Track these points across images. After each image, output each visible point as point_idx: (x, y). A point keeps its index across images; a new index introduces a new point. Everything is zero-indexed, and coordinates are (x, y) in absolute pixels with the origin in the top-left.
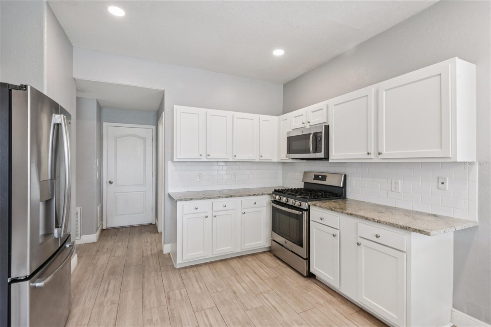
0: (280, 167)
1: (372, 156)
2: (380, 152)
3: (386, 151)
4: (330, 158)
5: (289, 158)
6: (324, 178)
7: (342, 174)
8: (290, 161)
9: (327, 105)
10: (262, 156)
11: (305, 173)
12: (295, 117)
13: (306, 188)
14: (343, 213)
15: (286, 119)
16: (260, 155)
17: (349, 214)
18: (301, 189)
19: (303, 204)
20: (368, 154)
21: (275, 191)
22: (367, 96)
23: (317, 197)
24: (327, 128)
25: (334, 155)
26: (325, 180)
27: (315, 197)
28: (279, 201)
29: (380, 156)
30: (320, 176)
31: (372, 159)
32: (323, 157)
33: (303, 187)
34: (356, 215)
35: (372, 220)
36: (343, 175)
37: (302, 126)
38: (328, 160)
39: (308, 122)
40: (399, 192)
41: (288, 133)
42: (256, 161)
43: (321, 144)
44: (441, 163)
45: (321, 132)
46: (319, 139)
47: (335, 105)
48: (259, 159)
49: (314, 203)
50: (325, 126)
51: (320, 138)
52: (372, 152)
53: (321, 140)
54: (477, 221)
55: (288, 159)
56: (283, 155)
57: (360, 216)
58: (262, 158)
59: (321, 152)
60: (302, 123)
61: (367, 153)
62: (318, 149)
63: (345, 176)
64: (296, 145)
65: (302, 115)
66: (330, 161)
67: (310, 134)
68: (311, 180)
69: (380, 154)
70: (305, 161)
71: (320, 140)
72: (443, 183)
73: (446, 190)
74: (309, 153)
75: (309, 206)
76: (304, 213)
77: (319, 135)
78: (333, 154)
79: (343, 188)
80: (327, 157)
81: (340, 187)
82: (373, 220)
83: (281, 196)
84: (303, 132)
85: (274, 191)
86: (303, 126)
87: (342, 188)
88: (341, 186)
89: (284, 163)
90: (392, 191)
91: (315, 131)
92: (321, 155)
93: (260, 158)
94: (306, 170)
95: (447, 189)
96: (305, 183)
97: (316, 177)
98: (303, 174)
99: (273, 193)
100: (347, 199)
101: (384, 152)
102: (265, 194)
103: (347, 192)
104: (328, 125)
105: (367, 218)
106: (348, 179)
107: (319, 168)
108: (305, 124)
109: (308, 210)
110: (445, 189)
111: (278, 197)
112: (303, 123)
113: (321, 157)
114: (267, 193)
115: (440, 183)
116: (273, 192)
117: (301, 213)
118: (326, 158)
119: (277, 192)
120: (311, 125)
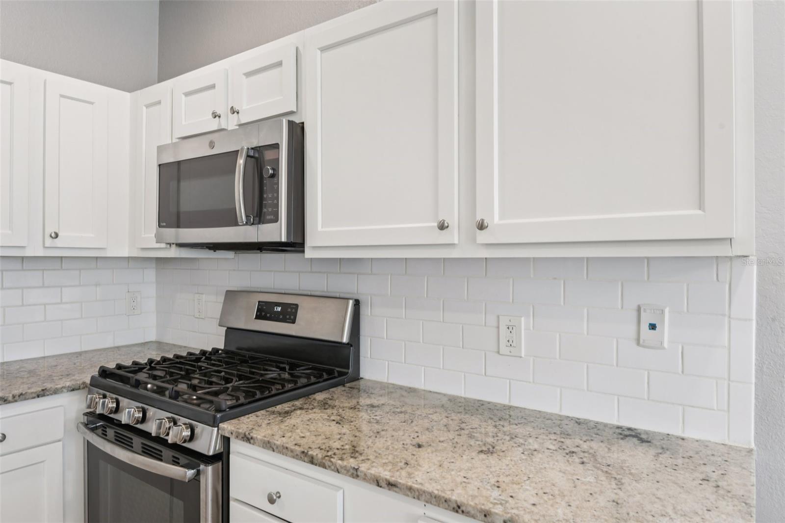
0: (151, 274)
1: (453, 236)
2: (483, 220)
3: (501, 218)
4: (309, 242)
5: (170, 244)
6: (289, 313)
7: (348, 299)
8: (174, 252)
9: (297, 49)
10: (57, 236)
11: (231, 295)
12: (187, 94)
13: (233, 348)
14: (358, 476)
15: (159, 103)
16: (50, 230)
17: (383, 484)
18: (215, 351)
19: (202, 432)
20: (442, 227)
21: (104, 373)
22: (435, 12)
23: (262, 393)
24: (297, 132)
25: (323, 232)
26: (293, 322)
27: (254, 394)
28: (112, 416)
29: (483, 237)
30: (278, 304)
31: (451, 245)
32: (284, 239)
33: (221, 346)
34: (410, 489)
35: (478, 514)
36: (351, 302)
37: (214, 125)
38: (303, 252)
39: (233, 111)
40: (521, 357)
41: (160, 149)
42: (28, 253)
43: (277, 191)
44: (646, 261)
45: (276, 146)
46: (271, 172)
47: (323, 49)
48: (45, 247)
49: (245, 423)
50: (291, 124)
51: (273, 169)
52: (453, 221)
53: (275, 175)
54: (753, 446)
55: (163, 245)
56: (149, 234)
57: (431, 494)
58: (58, 242)
59: (276, 220)
60: (211, 117)
61: (436, 224)
62: (265, 210)
63: (357, 303)
65: (213, 87)
66: (309, 254)
67: (236, 152)
68: (248, 320)
69: (481, 226)
70: (230, 255)
71: (273, 176)
72: (653, 327)
73: (664, 348)
74: (234, 223)
75: (226, 441)
76: (205, 472)
77: (269, 155)
78: (320, 228)
79: (351, 346)
80: (299, 241)
81: (340, 343)
82: (485, 516)
83: (120, 398)
84: (212, 145)
85: (96, 373)
86: (215, 128)
87: (349, 345)
88: (345, 340)
89: (161, 262)
90: (498, 352)
91: (255, 143)
92: (278, 231)
93: (49, 242)
94: (234, 285)
95: (666, 345)
96: (230, 331)
97: (264, 312)
98: (222, 299)
99: (94, 383)
100: (362, 382)
101: (496, 220)
102: (56, 392)
103: (361, 358)
104: (303, 123)
105: (459, 507)
106: (366, 312)
108: (223, 120)
109: (222, 458)
110: (661, 347)
111: (108, 401)
112: (215, 116)
113: (277, 240)
114: (68, 384)
115: (645, 327)
116: (93, 378)
117: (190, 473)
118: (296, 244)
119: (110, 377)
120: (243, 121)
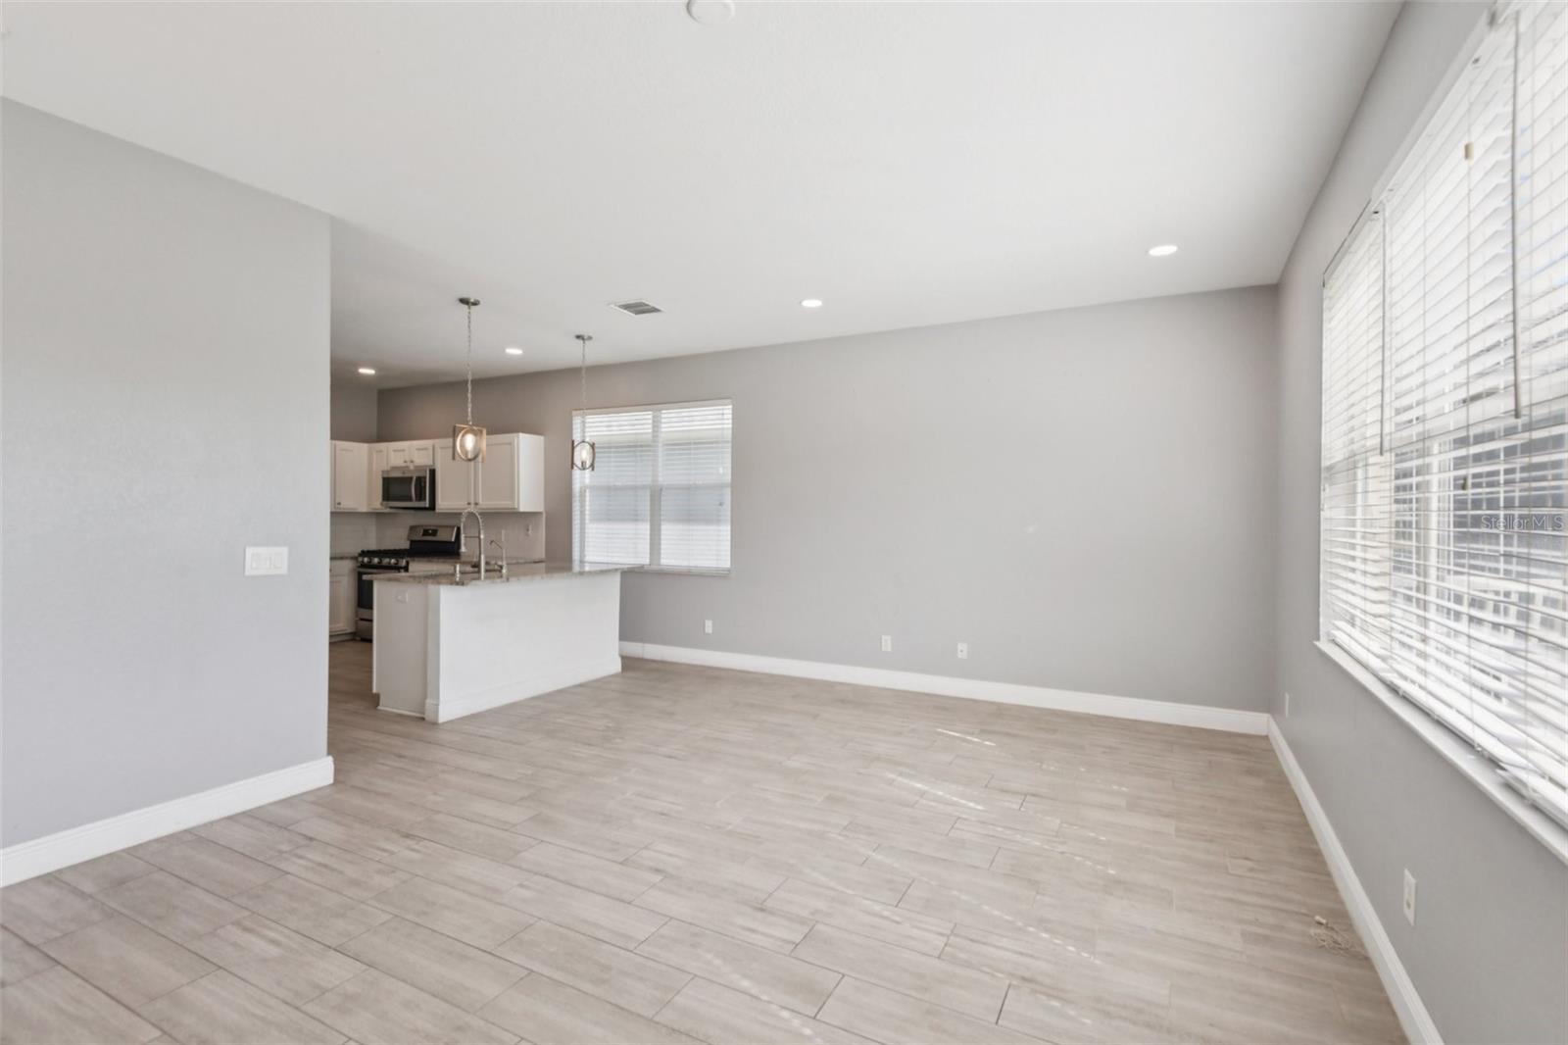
0: (373, 520)
1: (472, 506)
2: (477, 502)
4: (437, 507)
5: (387, 507)
6: (435, 533)
7: (454, 526)
8: (388, 510)
9: (433, 445)
10: (340, 503)
11: (412, 528)
12: (394, 451)
13: (410, 546)
15: (382, 451)
16: (337, 501)
18: (403, 547)
20: (468, 504)
24: (433, 472)
25: (442, 504)
26: (436, 535)
28: (368, 564)
29: (477, 507)
30: (430, 530)
31: (472, 509)
32: (429, 506)
33: (406, 546)
36: (455, 528)
37: (404, 465)
38: (435, 510)
39: (411, 461)
41: (383, 472)
43: (426, 491)
45: (426, 477)
46: (424, 485)
47: (441, 448)
50: (430, 470)
51: (425, 483)
52: (471, 501)
55: (384, 508)
56: (377, 503)
58: (341, 506)
59: (425, 499)
60: (403, 461)
62: (422, 496)
63: (457, 528)
64: (395, 490)
65: (404, 450)
66: (437, 511)
67: (413, 477)
68: (419, 537)
69: (476, 504)
70: (412, 512)
72: (529, 530)
74: (413, 500)
77: (423, 479)
78: (441, 502)
80: (434, 506)
81: (451, 542)
84: (404, 473)
85: (360, 552)
87: (456, 542)
88: (453, 540)
89: (378, 515)
91: (418, 475)
92: (427, 503)
94: (412, 524)
95: (531, 534)
96: (412, 541)
97: (426, 533)
98: (408, 530)
101: (481, 502)
102: (346, 558)
103: (461, 546)
104: (434, 469)
106: (460, 532)
107: (426, 520)
108: (407, 463)
111: (366, 560)
112: (405, 462)
113: (427, 506)
115: (527, 530)
118: (432, 507)
119: (363, 553)
120: (414, 465)
